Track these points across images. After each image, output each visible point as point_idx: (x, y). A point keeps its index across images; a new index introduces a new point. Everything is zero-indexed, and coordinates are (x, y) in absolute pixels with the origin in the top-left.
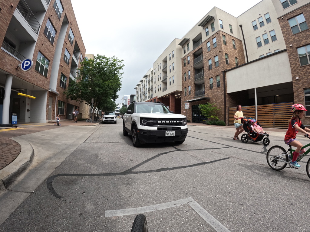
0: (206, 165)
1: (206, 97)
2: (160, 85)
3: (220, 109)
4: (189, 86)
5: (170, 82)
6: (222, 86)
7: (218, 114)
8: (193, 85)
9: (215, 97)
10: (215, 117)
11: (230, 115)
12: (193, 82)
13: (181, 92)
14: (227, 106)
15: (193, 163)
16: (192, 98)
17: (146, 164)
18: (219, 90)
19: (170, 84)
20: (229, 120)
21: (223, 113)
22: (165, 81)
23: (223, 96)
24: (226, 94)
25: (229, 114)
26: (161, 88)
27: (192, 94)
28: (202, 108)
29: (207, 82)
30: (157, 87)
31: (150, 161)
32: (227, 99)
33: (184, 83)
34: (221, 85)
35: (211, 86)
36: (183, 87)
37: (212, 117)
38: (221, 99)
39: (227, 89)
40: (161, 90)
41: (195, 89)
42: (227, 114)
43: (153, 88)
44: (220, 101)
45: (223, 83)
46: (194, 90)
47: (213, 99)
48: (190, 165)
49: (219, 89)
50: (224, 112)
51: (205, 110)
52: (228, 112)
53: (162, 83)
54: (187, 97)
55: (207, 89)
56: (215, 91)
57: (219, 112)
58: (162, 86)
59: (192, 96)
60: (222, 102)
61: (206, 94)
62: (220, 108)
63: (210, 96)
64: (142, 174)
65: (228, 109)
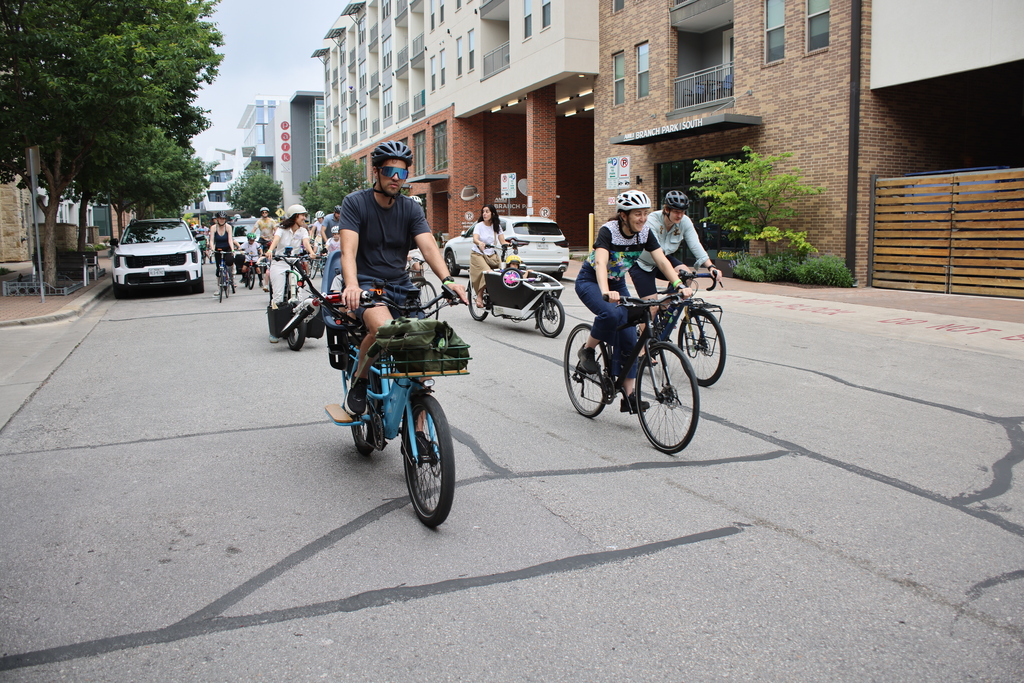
0: (598, 568)
1: (739, 111)
2: (465, 36)
3: (823, 186)
4: (637, 46)
5: (528, 20)
6: (843, 45)
7: (807, 217)
8: (663, 39)
9: (795, 114)
10: (789, 233)
11: (882, 226)
12: (664, 20)
13: (591, 80)
14: (866, 166)
15: (535, 560)
16: (654, 118)
17: (303, 566)
18: (820, 71)
19: (527, 33)
20: (877, 250)
21: (840, 213)
22: (494, 14)
23: (844, 107)
24: (863, 97)
25: (878, 218)
26: (472, 54)
27: (655, 94)
28: (714, 181)
29: (745, 18)
30: (450, 45)
31: (324, 553)
32: (869, 122)
33: (613, 26)
34: (831, 38)
35: (774, 45)
36: (605, 48)
37: (771, 233)
38: (830, 128)
39: (869, 62)
40: (471, 66)
41: (678, 66)
42: (862, 215)
43: (427, 55)
44: (822, 137)
45: (849, 23)
46: (667, 71)
47: (782, 126)
48: (521, 566)
49: (819, 65)
50: (844, 207)
51: (732, 194)
52: (873, 205)
53: (476, 22)
54: (627, 109)
55: (749, 61)
56: (796, 74)
57: (817, 206)
58: (479, 40)
59: (654, 104)
60: (835, 144)
61: (739, 93)
62: (819, 178)
63: (765, 110)
64: (268, 628)
65: (874, 187)
